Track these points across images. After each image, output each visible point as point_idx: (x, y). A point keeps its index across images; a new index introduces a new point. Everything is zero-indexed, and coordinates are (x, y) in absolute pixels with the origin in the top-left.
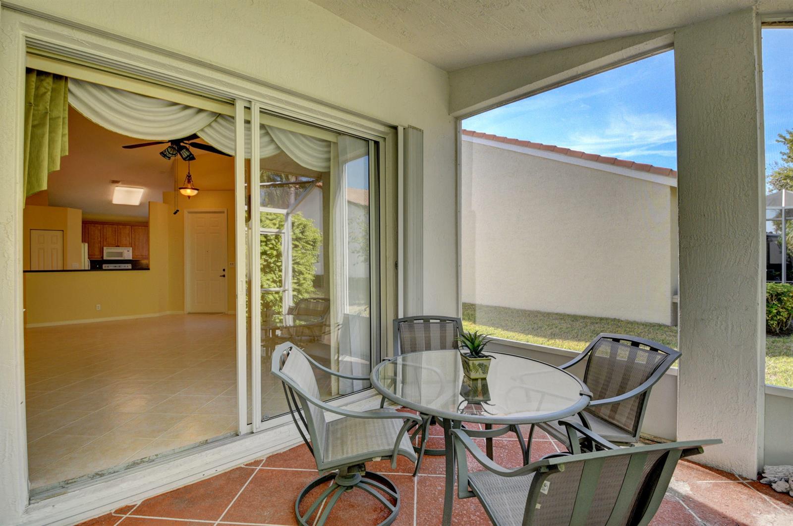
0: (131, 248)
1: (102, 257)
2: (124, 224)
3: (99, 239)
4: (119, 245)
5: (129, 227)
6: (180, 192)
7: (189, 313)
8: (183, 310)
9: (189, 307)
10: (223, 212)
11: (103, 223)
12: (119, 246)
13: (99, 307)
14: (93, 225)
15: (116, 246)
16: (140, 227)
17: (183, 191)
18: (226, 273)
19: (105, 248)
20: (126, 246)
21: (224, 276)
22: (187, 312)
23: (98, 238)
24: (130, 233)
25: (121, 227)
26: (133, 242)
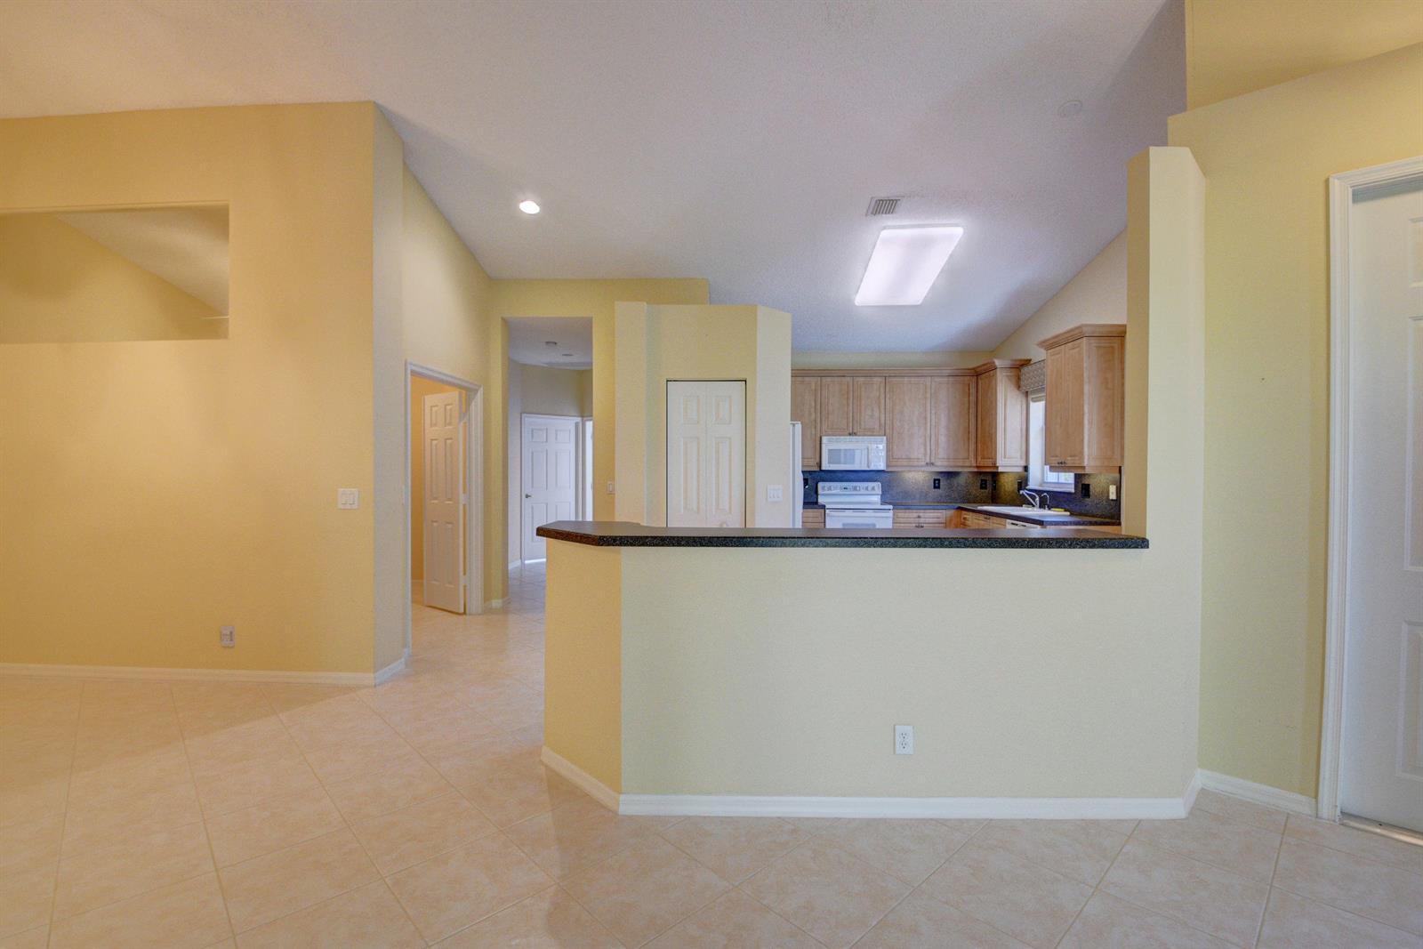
0: (884, 439)
1: (820, 465)
2: (868, 373)
3: (813, 417)
4: (855, 431)
5: (879, 379)
12: (855, 434)
15: (850, 434)
16: (906, 379)
19: (825, 439)
23: (810, 414)
24: (883, 396)
26: (888, 422)
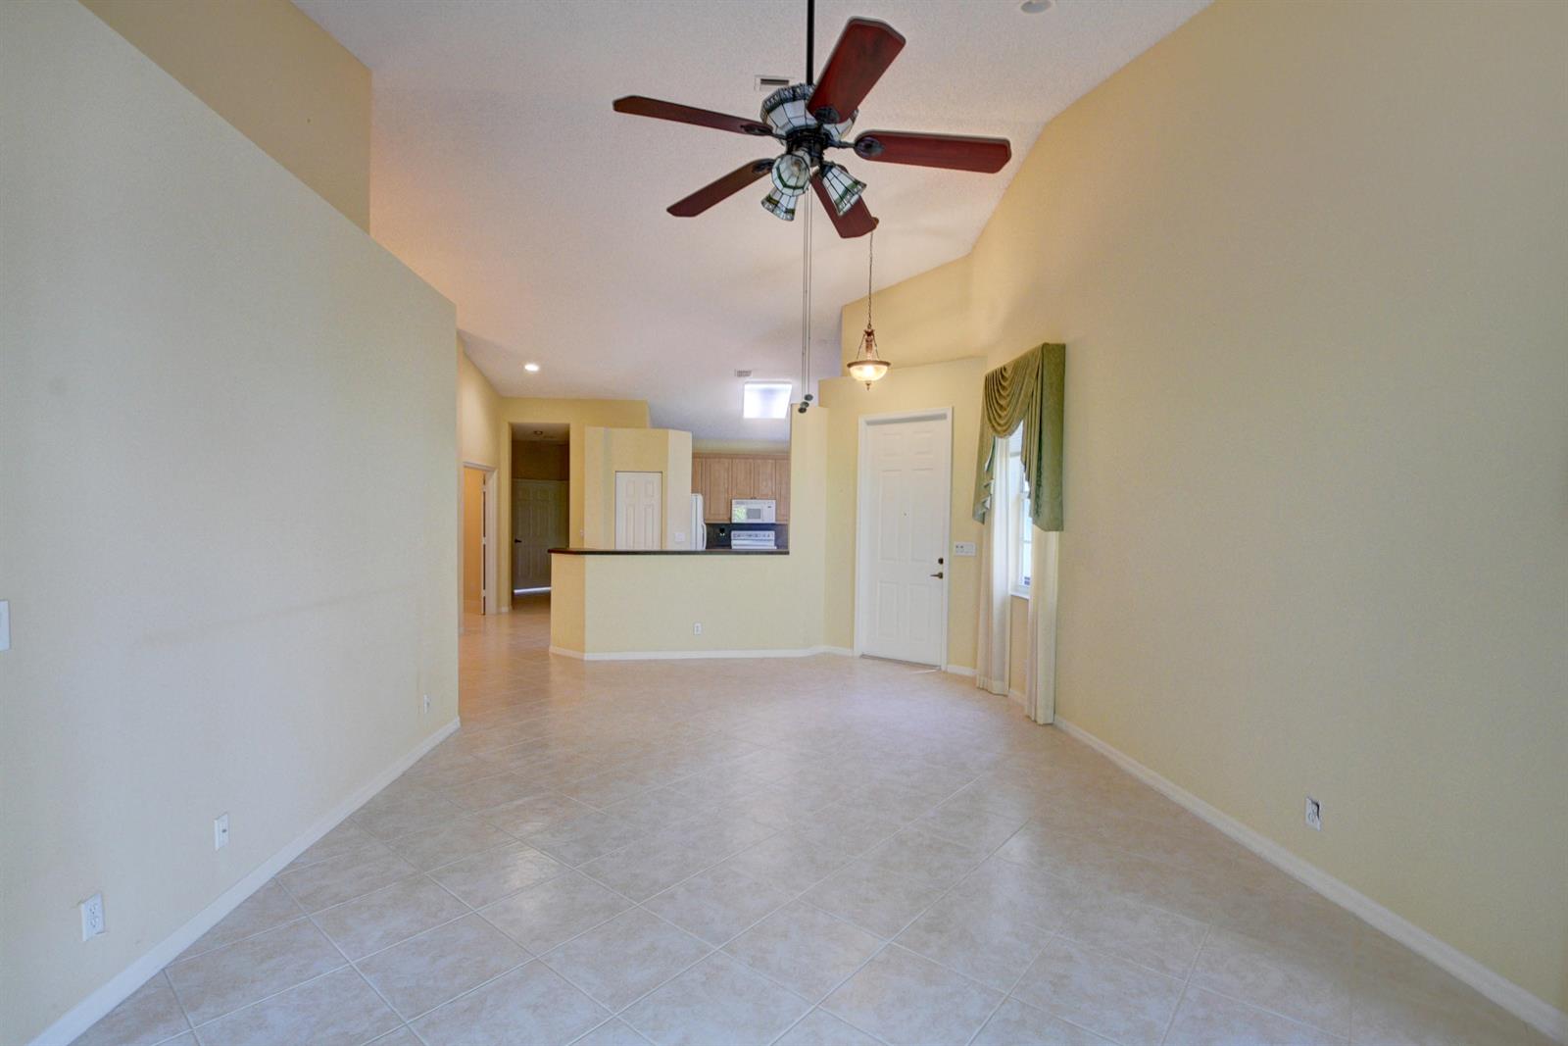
0: (774, 501)
1: (730, 519)
2: (765, 457)
3: (725, 486)
4: (757, 495)
5: (769, 461)
6: (849, 374)
7: (863, 656)
8: (852, 647)
9: (863, 643)
10: (943, 417)
11: (733, 456)
12: (757, 498)
13: (700, 629)
14: (717, 460)
15: (752, 498)
16: (778, 462)
17: (855, 371)
18: (944, 569)
19: (735, 502)
20: (765, 497)
21: (940, 576)
22: (860, 653)
23: (724, 484)
24: (771, 473)
25: (759, 461)
26: (776, 490)
